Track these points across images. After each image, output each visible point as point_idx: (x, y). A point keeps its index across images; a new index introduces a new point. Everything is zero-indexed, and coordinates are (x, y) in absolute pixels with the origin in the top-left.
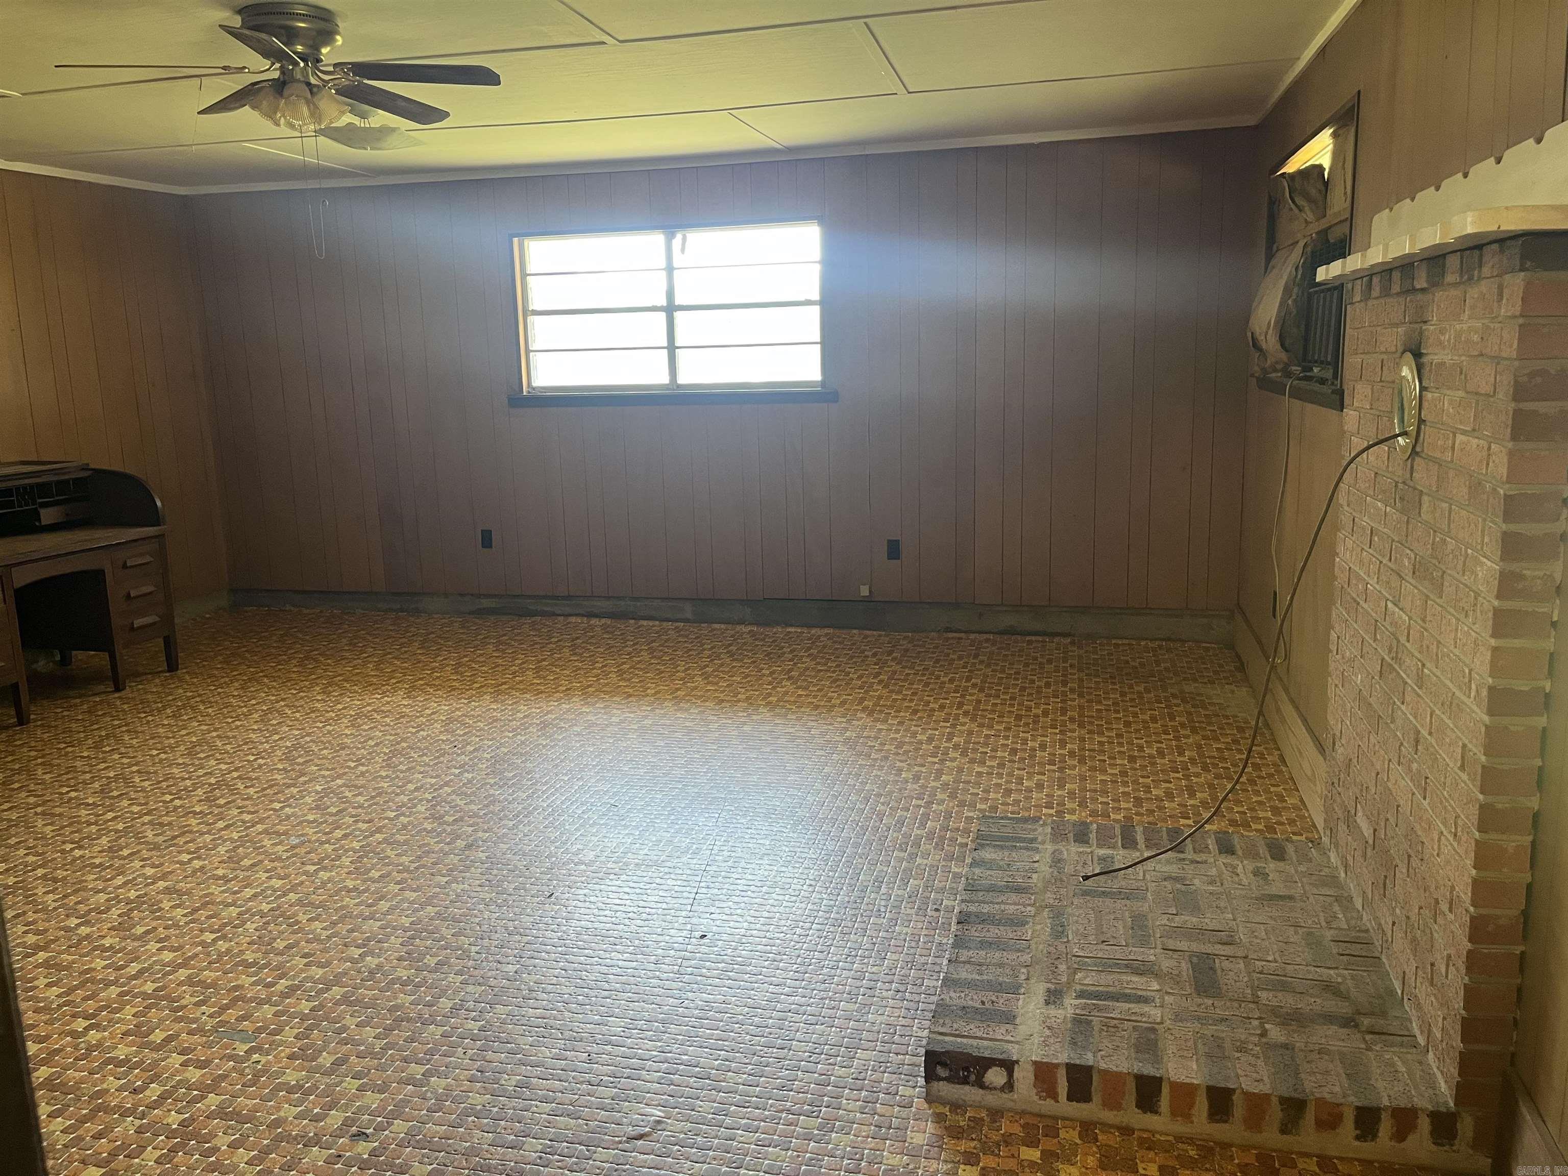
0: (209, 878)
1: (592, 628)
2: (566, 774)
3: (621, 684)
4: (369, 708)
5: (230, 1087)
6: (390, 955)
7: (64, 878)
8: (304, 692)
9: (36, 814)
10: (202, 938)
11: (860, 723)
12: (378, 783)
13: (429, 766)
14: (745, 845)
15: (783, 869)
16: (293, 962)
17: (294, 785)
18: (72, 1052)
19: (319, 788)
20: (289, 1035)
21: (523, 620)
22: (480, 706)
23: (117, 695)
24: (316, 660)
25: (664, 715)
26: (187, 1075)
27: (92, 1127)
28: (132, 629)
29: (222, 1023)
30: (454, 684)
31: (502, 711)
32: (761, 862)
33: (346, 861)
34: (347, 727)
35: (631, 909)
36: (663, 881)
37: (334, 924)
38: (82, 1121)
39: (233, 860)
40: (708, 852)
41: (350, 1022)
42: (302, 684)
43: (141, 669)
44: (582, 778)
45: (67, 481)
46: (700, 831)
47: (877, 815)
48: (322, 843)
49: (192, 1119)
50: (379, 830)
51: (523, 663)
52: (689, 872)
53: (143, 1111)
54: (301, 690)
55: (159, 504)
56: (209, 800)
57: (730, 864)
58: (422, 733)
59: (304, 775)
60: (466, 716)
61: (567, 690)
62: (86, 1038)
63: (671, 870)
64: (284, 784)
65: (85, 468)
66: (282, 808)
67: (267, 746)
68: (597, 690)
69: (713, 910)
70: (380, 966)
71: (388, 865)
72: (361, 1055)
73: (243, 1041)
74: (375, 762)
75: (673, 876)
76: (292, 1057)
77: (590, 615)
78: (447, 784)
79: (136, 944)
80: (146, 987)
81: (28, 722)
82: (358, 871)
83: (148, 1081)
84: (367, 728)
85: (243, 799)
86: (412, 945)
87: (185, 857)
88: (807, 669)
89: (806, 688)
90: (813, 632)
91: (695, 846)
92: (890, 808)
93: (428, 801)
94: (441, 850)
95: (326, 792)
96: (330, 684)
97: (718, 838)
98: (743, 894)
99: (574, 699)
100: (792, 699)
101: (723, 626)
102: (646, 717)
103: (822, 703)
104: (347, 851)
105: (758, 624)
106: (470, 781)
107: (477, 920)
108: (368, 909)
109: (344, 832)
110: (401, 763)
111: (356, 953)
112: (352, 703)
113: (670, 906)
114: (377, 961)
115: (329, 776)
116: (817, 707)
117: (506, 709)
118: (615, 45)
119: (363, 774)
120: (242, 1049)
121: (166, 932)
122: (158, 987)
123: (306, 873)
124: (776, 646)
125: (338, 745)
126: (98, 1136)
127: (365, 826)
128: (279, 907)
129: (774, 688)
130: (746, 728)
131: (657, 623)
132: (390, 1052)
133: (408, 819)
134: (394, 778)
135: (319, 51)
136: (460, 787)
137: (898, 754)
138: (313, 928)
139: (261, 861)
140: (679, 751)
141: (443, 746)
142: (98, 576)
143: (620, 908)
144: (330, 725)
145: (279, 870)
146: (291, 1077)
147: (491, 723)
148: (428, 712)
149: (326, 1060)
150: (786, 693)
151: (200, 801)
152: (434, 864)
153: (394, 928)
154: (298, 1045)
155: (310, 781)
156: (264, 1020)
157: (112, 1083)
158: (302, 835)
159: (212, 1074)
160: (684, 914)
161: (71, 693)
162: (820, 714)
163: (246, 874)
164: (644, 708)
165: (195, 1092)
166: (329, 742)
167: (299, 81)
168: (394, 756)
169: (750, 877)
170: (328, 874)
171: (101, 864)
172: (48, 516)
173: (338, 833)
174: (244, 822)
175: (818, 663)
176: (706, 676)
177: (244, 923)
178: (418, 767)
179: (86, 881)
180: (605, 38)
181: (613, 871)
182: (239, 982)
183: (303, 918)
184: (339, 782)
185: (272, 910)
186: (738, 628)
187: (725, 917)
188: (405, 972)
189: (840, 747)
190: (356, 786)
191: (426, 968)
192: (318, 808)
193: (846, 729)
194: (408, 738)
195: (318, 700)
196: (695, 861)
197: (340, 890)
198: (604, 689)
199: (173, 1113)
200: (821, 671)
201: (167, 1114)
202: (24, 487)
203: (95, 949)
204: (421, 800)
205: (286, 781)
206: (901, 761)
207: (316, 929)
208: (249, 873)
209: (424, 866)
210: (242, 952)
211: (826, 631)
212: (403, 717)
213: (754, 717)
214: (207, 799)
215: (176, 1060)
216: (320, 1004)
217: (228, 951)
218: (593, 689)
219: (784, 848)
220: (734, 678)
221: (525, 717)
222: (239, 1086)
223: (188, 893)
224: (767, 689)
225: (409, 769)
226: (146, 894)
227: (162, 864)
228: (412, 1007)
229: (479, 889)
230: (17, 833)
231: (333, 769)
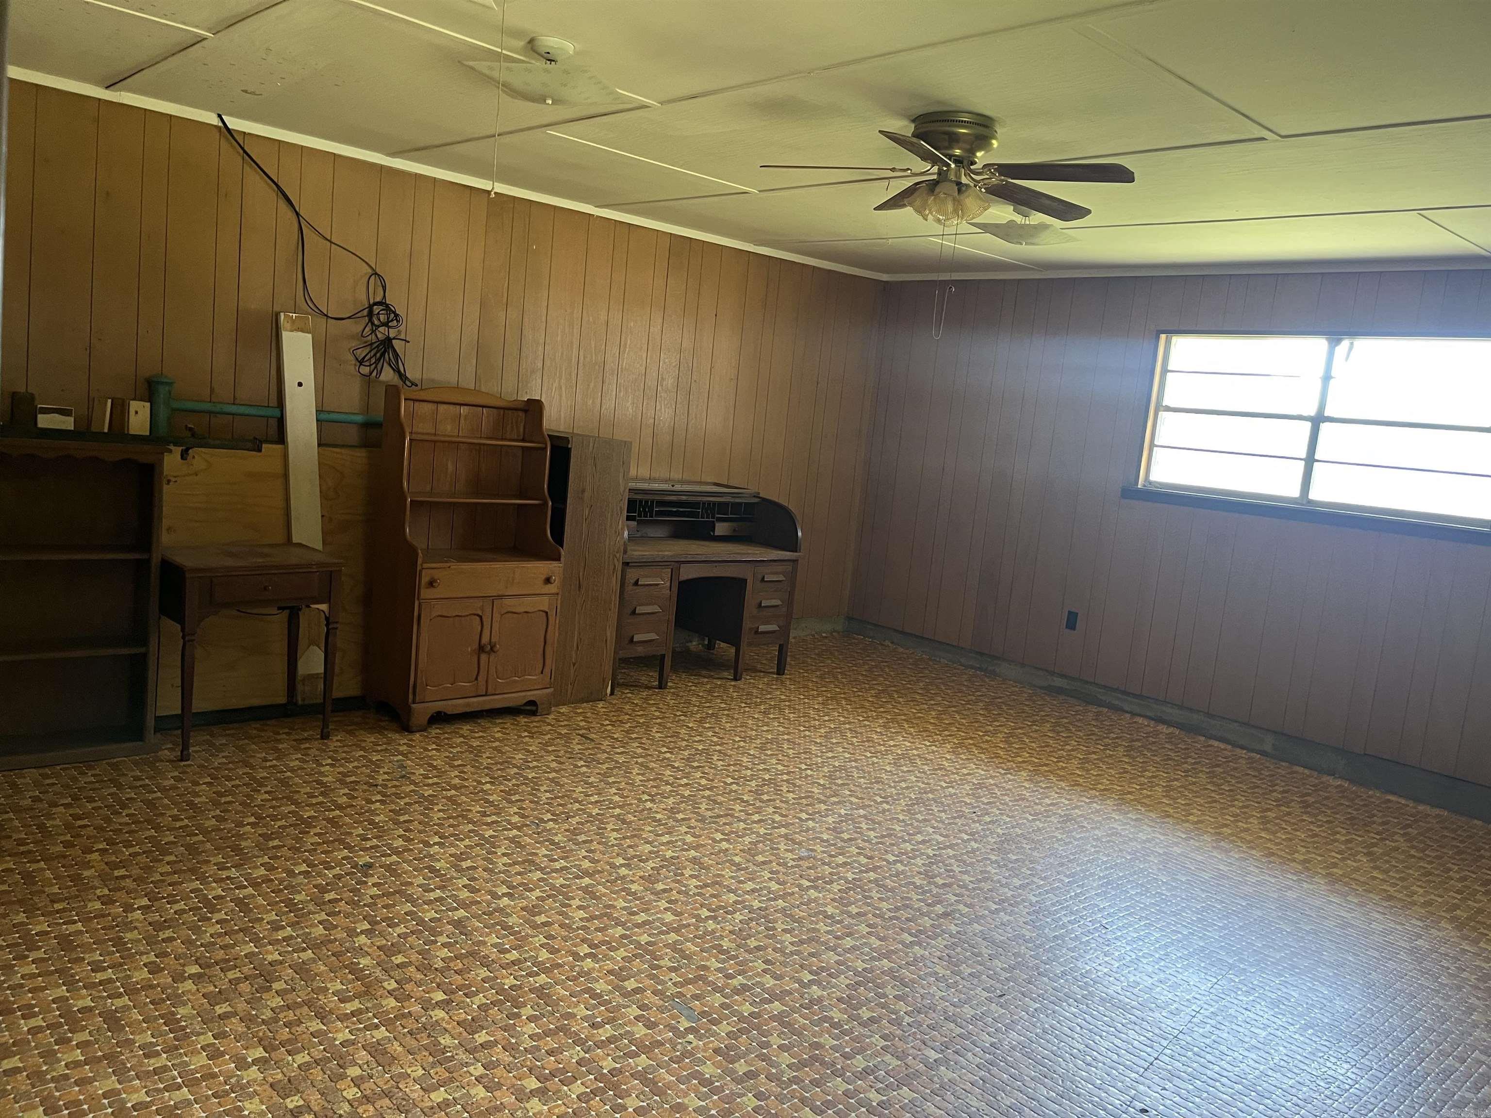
0: (727, 861)
1: (1156, 734)
2: (1068, 876)
3: (1164, 800)
4: (915, 752)
5: (660, 1056)
6: (833, 992)
7: (630, 822)
8: (868, 721)
9: (637, 763)
10: (699, 912)
11: (1440, 934)
12: (892, 825)
13: (943, 823)
14: (1234, 1027)
15: (1270, 1073)
16: (756, 964)
17: (824, 802)
18: (568, 971)
19: (843, 812)
20: (723, 1029)
21: (1090, 707)
22: (1014, 780)
23: (733, 683)
24: (891, 696)
25: (1198, 849)
26: (635, 1029)
27: (551, 1043)
28: (757, 632)
29: (681, 995)
30: (999, 752)
31: (1033, 791)
32: (1246, 1053)
33: (836, 887)
34: (890, 763)
35: (1077, 1045)
36: (1124, 1030)
37: (802, 942)
38: (546, 1034)
39: (751, 852)
40: (1188, 1018)
41: (775, 1041)
42: (870, 714)
43: (759, 666)
44: (1082, 886)
45: (740, 504)
46: (1187, 990)
47: (1418, 1053)
48: (824, 864)
49: (620, 1071)
50: (875, 869)
51: (1073, 750)
52: (1157, 1031)
53: (590, 1046)
54: (867, 718)
55: (800, 534)
56: (757, 793)
57: (1208, 1041)
58: (951, 789)
59: (836, 795)
60: (997, 786)
61: (1105, 790)
62: (582, 963)
63: (1139, 1021)
64: (818, 798)
65: (756, 496)
66: (808, 819)
67: (819, 760)
68: (1135, 800)
69: (1169, 1085)
70: (820, 1000)
71: (868, 905)
72: (771, 1078)
73: (689, 1018)
74: (898, 804)
75: (1137, 1028)
76: (717, 1051)
77: (1160, 720)
78: (951, 846)
79: (652, 897)
80: (642, 938)
81: (665, 688)
82: (842, 902)
83: (606, 1021)
84: (906, 769)
85: (781, 801)
86: (855, 991)
87: (719, 836)
88: (1396, 849)
89: (1386, 872)
90: (1421, 808)
91: (1175, 1005)
92: (1440, 1051)
93: (929, 857)
94: (919, 910)
95: (848, 818)
96: (893, 720)
97: (1206, 1006)
98: (1210, 1082)
99: (1108, 802)
100: (1362, 879)
101: (1307, 771)
102: (1176, 844)
103: (1400, 896)
104: (840, 878)
105: (1351, 781)
106: (974, 851)
107: (922, 991)
108: (833, 940)
109: (845, 860)
110: (920, 812)
111: (807, 977)
112: (902, 743)
113: (1121, 1060)
114: (820, 993)
115: (855, 804)
116: (1390, 898)
117: (1037, 791)
118: (1277, 141)
119: (884, 811)
120: (684, 1024)
121: (678, 896)
122: (650, 942)
123: (799, 886)
124: (1366, 812)
125: (875, 778)
126: (550, 1053)
127: (864, 861)
128: (766, 909)
129: (1343, 859)
130: (1289, 893)
131: (1229, 747)
132: (794, 1086)
133: (903, 868)
134: (908, 825)
135: (974, 154)
136: (962, 854)
137: (1477, 988)
138: (783, 939)
139: (771, 862)
140: (1200, 893)
141: (964, 809)
142: (741, 583)
143: (1066, 1039)
144: (877, 757)
145: (780, 876)
146: (709, 1070)
147: (1017, 801)
148: (965, 771)
149: (741, 1067)
150: (1357, 869)
151: (750, 791)
152: (908, 919)
153: (848, 968)
154: (726, 1042)
155: (839, 803)
156: (712, 1007)
157: (581, 1011)
158: (812, 850)
159: (653, 1037)
160: (1133, 1075)
161: (704, 672)
162: (1392, 907)
163: (755, 868)
164: (1179, 834)
165: (634, 1048)
166: (869, 772)
167: (951, 181)
168: (918, 804)
169: (1226, 1066)
170: (816, 894)
171: (660, 820)
172: (721, 529)
173: (840, 859)
174: (774, 822)
175: (1413, 847)
176: (1264, 821)
177: (734, 912)
178: (933, 822)
179: (643, 830)
180: (1265, 134)
181: (1073, 996)
182: (708, 964)
183: (780, 926)
184: (862, 812)
185: (760, 909)
186: (1325, 778)
187: (1177, 1099)
188: (839, 1015)
189: (1403, 956)
190: (873, 821)
191: (857, 1018)
192: (836, 830)
193: (1420, 936)
194: (937, 790)
195: (877, 732)
196: (1169, 1022)
197: (820, 912)
198: (1144, 800)
199: (610, 1058)
200: (1414, 856)
201: (605, 1056)
202: (709, 503)
203: (623, 890)
204: (922, 854)
205: (821, 796)
206: (1478, 998)
207: (785, 941)
208: (758, 869)
209: (897, 918)
210: (721, 937)
211: (1437, 811)
212: (941, 769)
213: (1305, 885)
214: (756, 792)
215: (634, 1011)
216: (758, 1013)
217: (713, 932)
218: (1132, 798)
219: (1281, 1048)
220: (1298, 833)
221: (1052, 804)
222: (667, 1058)
223: (707, 869)
224: (1334, 857)
225: (925, 820)
226: (678, 857)
227: (700, 836)
228: (830, 1051)
229: (936, 960)
230: (617, 774)
231: (862, 798)
